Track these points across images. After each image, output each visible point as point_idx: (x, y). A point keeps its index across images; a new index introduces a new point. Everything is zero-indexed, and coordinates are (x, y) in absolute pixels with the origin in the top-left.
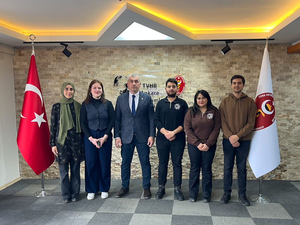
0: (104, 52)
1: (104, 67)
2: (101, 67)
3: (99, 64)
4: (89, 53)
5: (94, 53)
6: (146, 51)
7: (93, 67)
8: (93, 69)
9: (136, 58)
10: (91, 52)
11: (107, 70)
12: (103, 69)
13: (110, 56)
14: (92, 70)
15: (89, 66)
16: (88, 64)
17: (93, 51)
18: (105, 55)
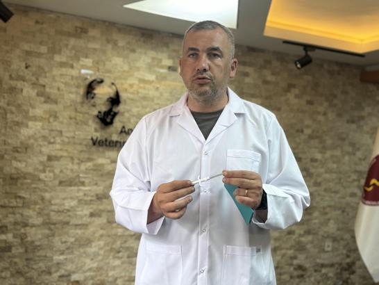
0: (68, 27)
1: (64, 60)
2: (57, 58)
3: (54, 51)
4: (31, 23)
5: (45, 26)
6: (153, 41)
7: (39, 55)
8: (37, 59)
9: (133, 51)
10: (37, 22)
11: (72, 67)
12: (62, 65)
13: (80, 38)
14: (35, 62)
15: (28, 53)
16: (26, 47)
17: (41, 21)
18: (69, 35)
